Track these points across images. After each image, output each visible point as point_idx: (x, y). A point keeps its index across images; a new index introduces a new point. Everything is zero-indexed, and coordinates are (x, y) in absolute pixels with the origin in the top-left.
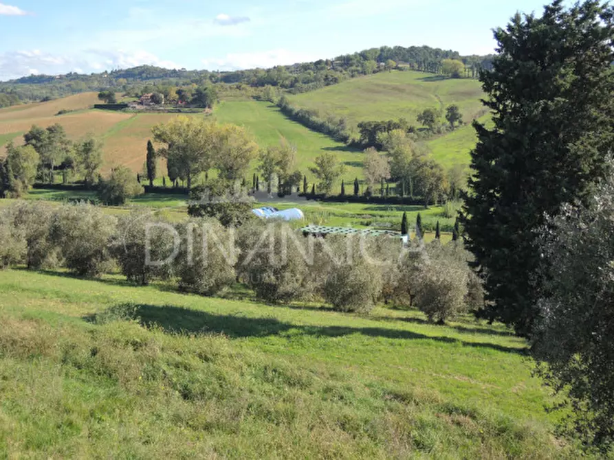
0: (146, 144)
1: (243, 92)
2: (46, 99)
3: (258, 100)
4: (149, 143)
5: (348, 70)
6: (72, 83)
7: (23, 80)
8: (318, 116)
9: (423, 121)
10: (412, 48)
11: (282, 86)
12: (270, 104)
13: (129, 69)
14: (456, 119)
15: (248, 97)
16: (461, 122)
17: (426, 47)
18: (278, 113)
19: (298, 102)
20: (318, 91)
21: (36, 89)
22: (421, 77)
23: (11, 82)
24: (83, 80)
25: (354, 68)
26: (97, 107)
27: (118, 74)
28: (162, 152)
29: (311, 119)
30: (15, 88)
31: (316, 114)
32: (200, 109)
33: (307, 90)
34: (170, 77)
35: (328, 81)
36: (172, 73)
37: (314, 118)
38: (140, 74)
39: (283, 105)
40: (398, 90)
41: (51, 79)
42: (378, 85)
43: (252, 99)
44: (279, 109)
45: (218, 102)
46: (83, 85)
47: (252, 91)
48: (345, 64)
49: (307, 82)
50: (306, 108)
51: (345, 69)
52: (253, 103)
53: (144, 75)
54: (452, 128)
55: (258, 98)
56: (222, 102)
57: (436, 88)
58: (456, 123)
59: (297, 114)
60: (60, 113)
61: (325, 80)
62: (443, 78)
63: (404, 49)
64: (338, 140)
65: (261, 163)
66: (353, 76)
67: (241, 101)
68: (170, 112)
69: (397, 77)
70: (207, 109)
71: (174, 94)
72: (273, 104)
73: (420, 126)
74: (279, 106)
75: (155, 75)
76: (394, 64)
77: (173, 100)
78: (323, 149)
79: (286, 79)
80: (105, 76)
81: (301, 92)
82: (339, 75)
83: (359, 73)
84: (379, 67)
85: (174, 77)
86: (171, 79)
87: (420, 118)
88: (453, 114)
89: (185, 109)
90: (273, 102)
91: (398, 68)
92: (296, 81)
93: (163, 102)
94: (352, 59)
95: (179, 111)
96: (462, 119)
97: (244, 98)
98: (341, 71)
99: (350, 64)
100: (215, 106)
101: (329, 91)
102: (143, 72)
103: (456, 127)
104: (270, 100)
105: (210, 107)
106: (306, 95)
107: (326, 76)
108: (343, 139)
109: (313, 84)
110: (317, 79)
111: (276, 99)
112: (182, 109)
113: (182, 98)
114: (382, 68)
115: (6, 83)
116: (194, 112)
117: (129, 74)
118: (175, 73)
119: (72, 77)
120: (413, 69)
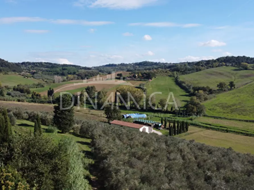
1: (167, 73)
3: (170, 77)
7: (107, 66)
8: (185, 84)
9: (219, 87)
11: (181, 72)
13: (140, 62)
14: (233, 86)
15: (167, 75)
17: (244, 57)
18: (173, 81)
19: (182, 78)
22: (233, 69)
23: (103, 66)
25: (209, 65)
26: (117, 78)
27: (136, 64)
29: (182, 84)
31: (184, 82)
32: (147, 80)
33: (189, 73)
35: (198, 70)
37: (183, 84)
38: (144, 64)
40: (221, 74)
41: (115, 65)
42: (214, 72)
45: (155, 77)
46: (125, 68)
47: (170, 73)
49: (189, 70)
51: (206, 65)
52: (168, 78)
53: (145, 64)
54: (231, 89)
55: (170, 76)
56: (157, 77)
57: (236, 74)
58: (233, 88)
59: (179, 82)
61: (196, 70)
62: (241, 70)
63: (235, 57)
64: (187, 92)
66: (208, 68)
67: (163, 77)
68: (138, 80)
69: (223, 69)
70: (150, 80)
71: (140, 75)
72: (174, 78)
73: (218, 88)
74: (176, 79)
75: (149, 65)
76: (224, 64)
77: (140, 77)
78: (180, 95)
79: (182, 69)
80: (132, 64)
81: (187, 74)
82: (203, 68)
83: (210, 67)
84: (219, 65)
85: (155, 65)
86: (154, 66)
87: (218, 86)
88: (232, 84)
89: (143, 80)
90: (175, 77)
91: (226, 65)
92: (186, 70)
93: (137, 77)
94: (210, 62)
95: (141, 80)
96: (235, 86)
97: (165, 76)
98: (204, 66)
99: (208, 64)
100: (153, 79)
101: (197, 74)
102: (145, 63)
103: (233, 89)
104: (174, 77)
105: (151, 79)
106: (188, 75)
107: (197, 68)
108: (189, 92)
109: (192, 71)
110: (193, 69)
111: (176, 76)
112: (142, 80)
113: (143, 76)
114: (220, 65)
115: (101, 66)
116: (145, 81)
117: (140, 64)
118: (156, 64)
119: (122, 65)
120: (232, 66)
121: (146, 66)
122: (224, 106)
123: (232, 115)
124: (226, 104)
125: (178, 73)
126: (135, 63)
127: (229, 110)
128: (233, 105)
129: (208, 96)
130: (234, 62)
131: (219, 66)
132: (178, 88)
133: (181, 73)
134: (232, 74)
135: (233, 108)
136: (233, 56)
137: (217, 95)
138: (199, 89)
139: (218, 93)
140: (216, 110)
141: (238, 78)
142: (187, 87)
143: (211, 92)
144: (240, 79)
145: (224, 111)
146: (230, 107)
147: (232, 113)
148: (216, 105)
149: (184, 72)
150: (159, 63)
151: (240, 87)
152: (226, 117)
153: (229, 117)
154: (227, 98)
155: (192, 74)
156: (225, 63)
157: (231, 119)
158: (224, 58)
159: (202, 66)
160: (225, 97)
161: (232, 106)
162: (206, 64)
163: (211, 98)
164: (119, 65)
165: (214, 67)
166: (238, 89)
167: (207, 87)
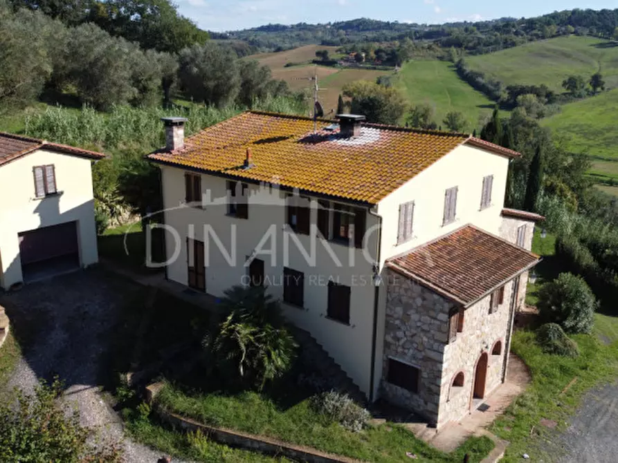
0: (338, 98)
1: (432, 52)
2: (279, 50)
3: (442, 60)
4: (340, 98)
5: (530, 33)
6: (301, 32)
7: (262, 29)
8: (483, 78)
9: (567, 87)
10: (604, 11)
11: (466, 48)
12: (450, 64)
13: (348, 22)
14: (599, 86)
15: (434, 57)
16: (603, 89)
18: (453, 72)
19: (473, 63)
20: (496, 53)
21: (272, 37)
22: (595, 43)
23: (252, 30)
24: (310, 30)
25: (535, 32)
26: (314, 62)
27: (339, 26)
28: (348, 103)
29: (477, 80)
30: (256, 36)
31: (481, 75)
32: (391, 68)
33: (487, 52)
34: (383, 29)
35: (508, 44)
36: (385, 26)
37: (480, 79)
38: (358, 26)
39: (460, 65)
40: (566, 55)
41: (284, 28)
42: (548, 50)
43: (436, 59)
44: (455, 69)
45: (408, 61)
46: (310, 35)
47: (440, 51)
48: (529, 28)
49: (487, 44)
50: (476, 70)
51: (527, 33)
52: (436, 63)
53: (361, 27)
54: (593, 93)
55: (441, 58)
56: (411, 61)
57: (603, 54)
58: (599, 89)
59: (467, 75)
60: (288, 66)
61: (504, 43)
62: (614, 45)
63: (594, 12)
64: (491, 99)
65: (411, 115)
66: (531, 40)
67: (427, 60)
68: (367, 68)
69: (571, 43)
70: (397, 68)
71: (372, 54)
72: (453, 64)
73: (564, 90)
74: (457, 66)
75: (370, 27)
76: (573, 29)
77: (372, 59)
78: (477, 106)
79: (470, 41)
80: (329, 27)
81: (481, 54)
82: (519, 38)
83: (538, 37)
84: (558, 32)
85: (387, 29)
86: (384, 31)
87: (564, 84)
88: (596, 81)
89: (380, 67)
90: (453, 62)
91: (575, 33)
92: (479, 44)
93: (364, 60)
94: (536, 24)
95: (375, 69)
96: (604, 86)
97: (430, 58)
98: (522, 35)
99: (533, 28)
100: (404, 65)
101: (505, 54)
102: (360, 24)
103: (598, 92)
104: (451, 60)
105: (399, 66)
106: (484, 57)
107: (506, 40)
108: (496, 98)
109: (493, 46)
110: (496, 42)
111: (456, 60)
112: (377, 67)
113: (379, 58)
114: (561, 33)
115: (249, 30)
116: (386, 70)
117: (348, 26)
118: (388, 26)
119: (302, 27)
120: (591, 34)
121: (363, 30)
122: (586, 131)
123: (610, 152)
124: (590, 126)
125: (460, 52)
126: (335, 24)
127: (599, 140)
128: (609, 130)
129: (546, 108)
130: (593, 24)
131: (558, 35)
132: (467, 89)
133: (467, 51)
134: (593, 56)
135: (607, 135)
136: (590, 10)
137: (563, 107)
138: (523, 91)
139: (564, 101)
140: (570, 140)
141: (608, 67)
142: (490, 87)
143: (550, 98)
144: (612, 69)
145: (590, 142)
146: (601, 133)
147: (609, 148)
148: (568, 129)
149: (473, 48)
150: (395, 24)
151: (614, 88)
152: (599, 155)
153: (606, 155)
154: (590, 114)
155: (493, 53)
156: (574, 26)
157: (609, 160)
158: (566, 15)
159: (516, 33)
160: (583, 112)
161: (605, 132)
162: (525, 29)
163: (551, 114)
164: (293, 27)
165: (548, 38)
166: (611, 91)
167: (543, 87)
